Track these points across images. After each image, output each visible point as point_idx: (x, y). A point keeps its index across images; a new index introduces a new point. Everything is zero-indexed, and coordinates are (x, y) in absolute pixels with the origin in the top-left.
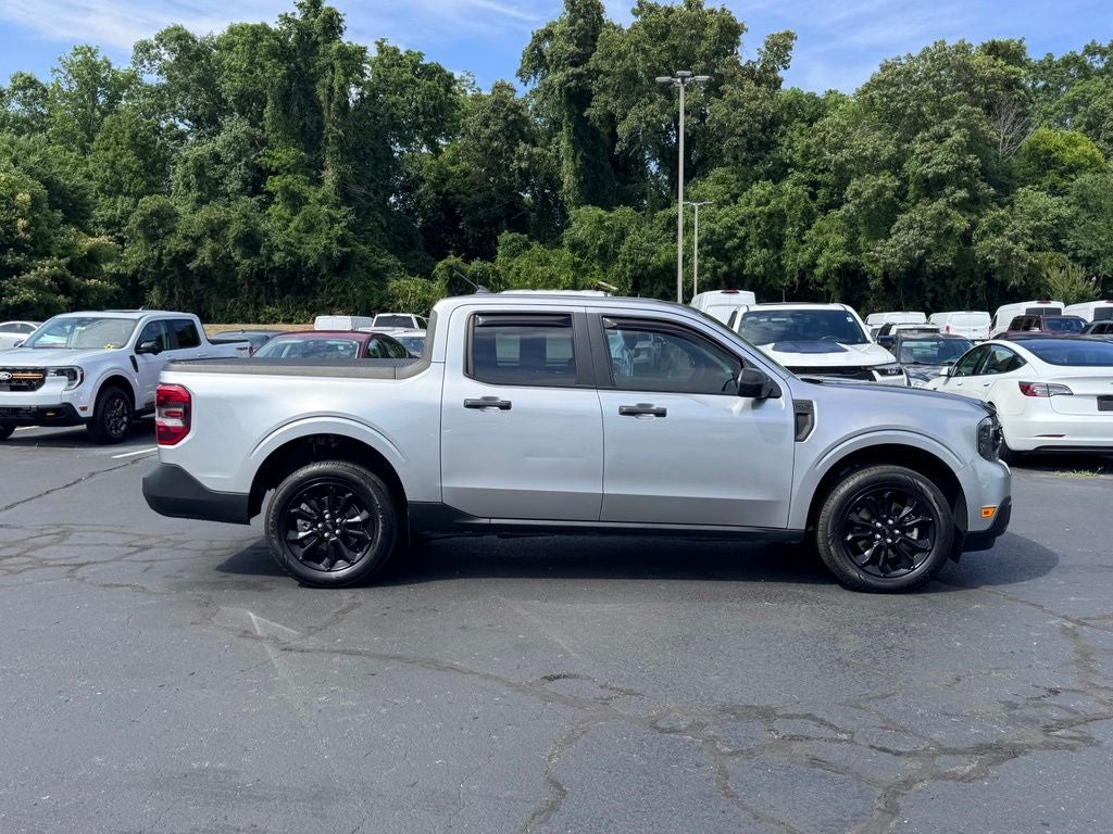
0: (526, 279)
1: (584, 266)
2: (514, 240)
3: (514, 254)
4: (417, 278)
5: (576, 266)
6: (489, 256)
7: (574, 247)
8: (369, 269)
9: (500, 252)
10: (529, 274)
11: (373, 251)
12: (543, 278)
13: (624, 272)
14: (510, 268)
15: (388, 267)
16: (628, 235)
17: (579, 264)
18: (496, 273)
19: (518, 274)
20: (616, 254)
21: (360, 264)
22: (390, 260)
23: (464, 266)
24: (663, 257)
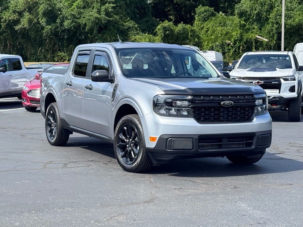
0: (212, 35)
1: (247, 26)
2: (205, 11)
3: (205, 20)
4: (146, 34)
5: (242, 26)
6: (190, 21)
7: (241, 14)
8: (118, 29)
9: (196, 18)
10: (214, 31)
11: (121, 18)
12: (222, 34)
13: (272, 30)
14: (202, 28)
15: (130, 28)
16: (275, 7)
17: (244, 25)
18: (192, 31)
19: (207, 31)
20: (267, 19)
21: (114, 26)
22: (130, 24)
23: (173, 27)
24: (297, 20)
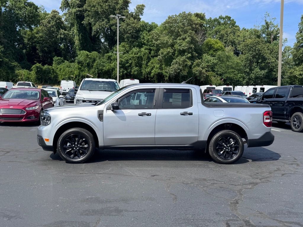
0: (63, 72)
1: (82, 69)
2: (58, 59)
3: (59, 63)
4: (25, 70)
5: (80, 69)
6: (51, 64)
7: (79, 63)
8: (8, 66)
9: (54, 63)
10: (64, 70)
11: (10, 60)
12: (69, 72)
13: (95, 72)
14: (58, 68)
15: (15, 66)
16: (96, 60)
17: (81, 68)
18: (53, 69)
19: (60, 70)
20: (92, 66)
21: (5, 65)
22: (15, 64)
23: (42, 67)
24: (107, 68)
